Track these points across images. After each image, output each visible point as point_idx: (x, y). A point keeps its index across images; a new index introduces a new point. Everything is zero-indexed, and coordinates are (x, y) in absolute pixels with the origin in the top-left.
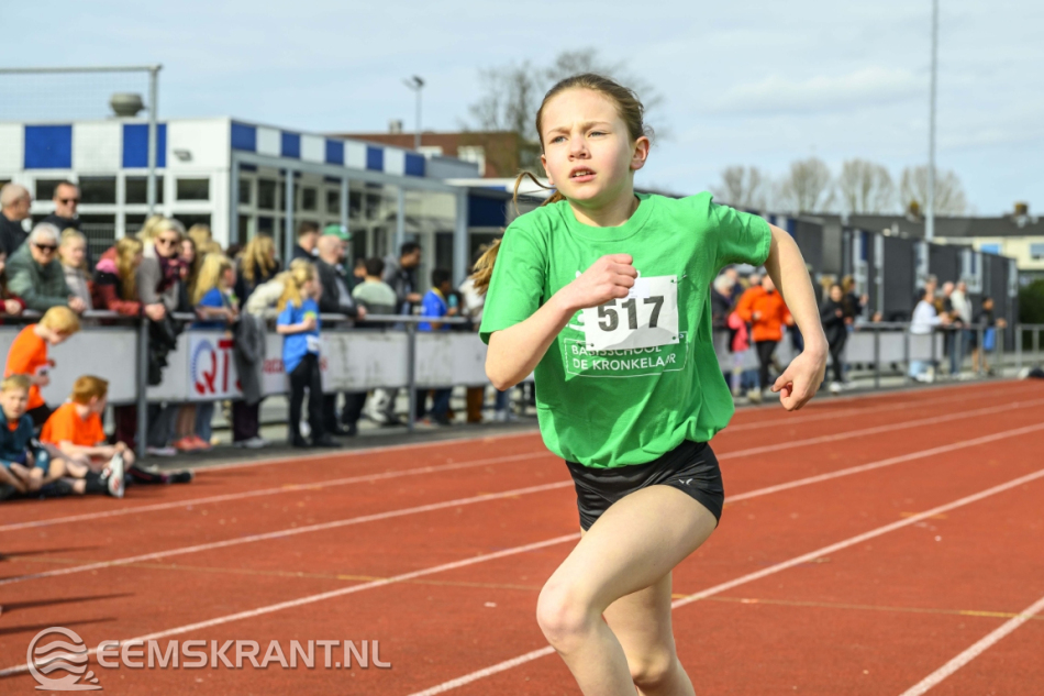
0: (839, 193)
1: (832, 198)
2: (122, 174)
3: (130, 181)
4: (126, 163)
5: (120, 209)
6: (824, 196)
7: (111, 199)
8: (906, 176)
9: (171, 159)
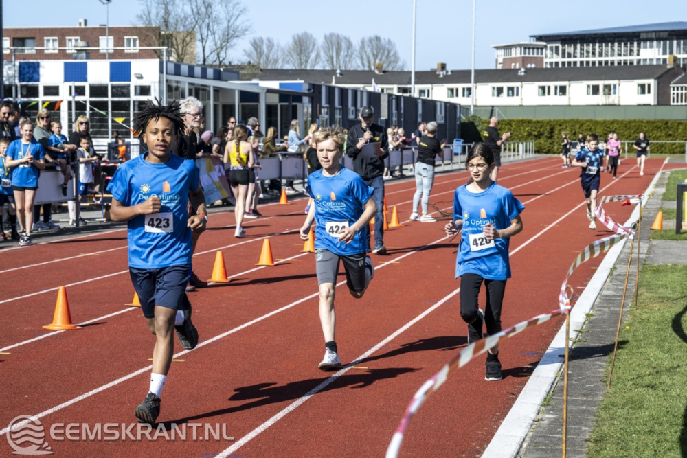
0: (322, 54)
1: (318, 56)
2: (110, 84)
3: (113, 87)
4: (112, 80)
5: (109, 99)
6: (313, 55)
7: (106, 96)
8: (363, 42)
9: (133, 77)
